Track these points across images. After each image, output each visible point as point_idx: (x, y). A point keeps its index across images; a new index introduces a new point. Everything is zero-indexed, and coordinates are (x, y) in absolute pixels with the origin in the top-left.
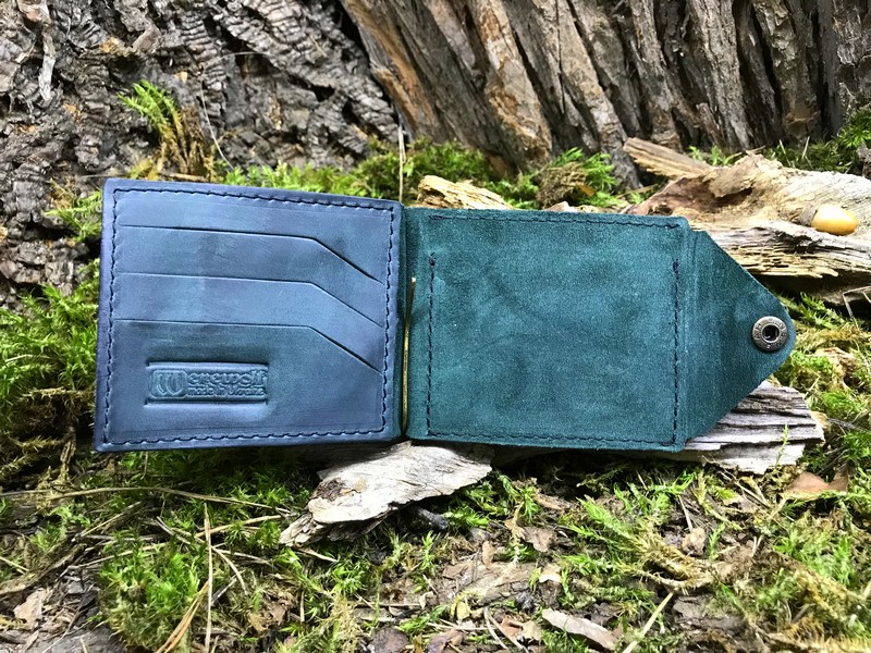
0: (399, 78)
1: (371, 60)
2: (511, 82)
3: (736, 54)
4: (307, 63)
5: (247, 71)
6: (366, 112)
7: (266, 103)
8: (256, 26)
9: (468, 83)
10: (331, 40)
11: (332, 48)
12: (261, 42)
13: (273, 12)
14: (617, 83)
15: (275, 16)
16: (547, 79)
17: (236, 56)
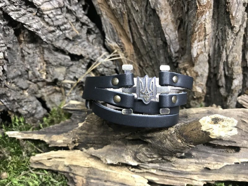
0: (123, 50)
1: (107, 37)
2: (199, 64)
4: (67, 39)
5: (22, 39)
7: (36, 62)
8: (31, 12)
10: (81, 23)
11: (82, 27)
12: (35, 24)
13: (45, 4)
15: (45, 7)
16: (215, 62)
17: (14, 30)
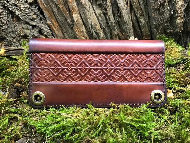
0: (53, 24)
1: (47, 20)
3: (131, 21)
4: (30, 19)
5: (15, 20)
6: (45, 32)
7: (19, 28)
8: (17, 8)
9: (70, 26)
10: (37, 15)
11: (37, 17)
12: (18, 12)
13: (21, 6)
14: (104, 27)
16: (88, 25)
17: (12, 16)
